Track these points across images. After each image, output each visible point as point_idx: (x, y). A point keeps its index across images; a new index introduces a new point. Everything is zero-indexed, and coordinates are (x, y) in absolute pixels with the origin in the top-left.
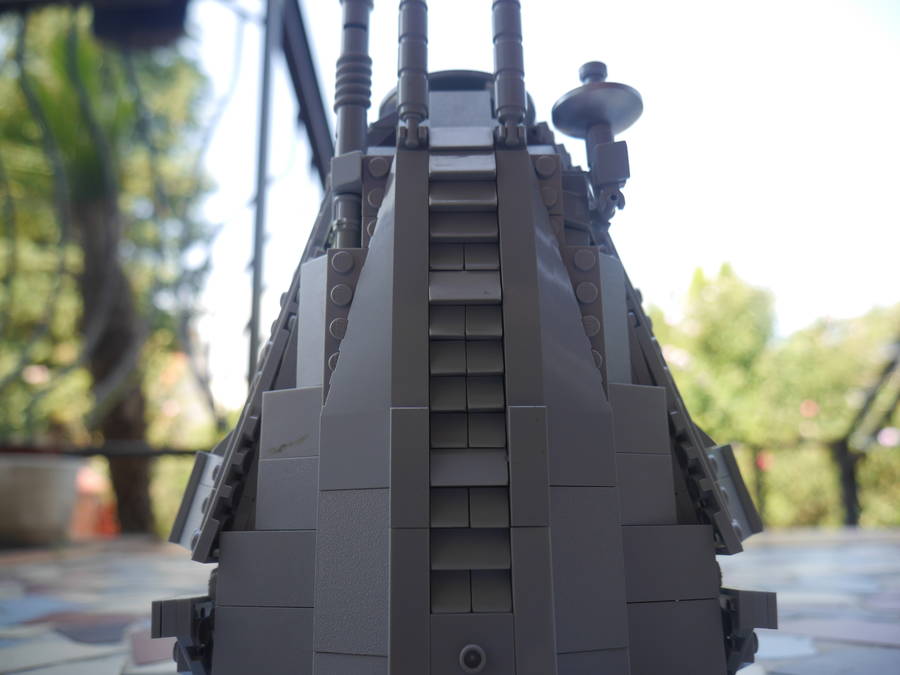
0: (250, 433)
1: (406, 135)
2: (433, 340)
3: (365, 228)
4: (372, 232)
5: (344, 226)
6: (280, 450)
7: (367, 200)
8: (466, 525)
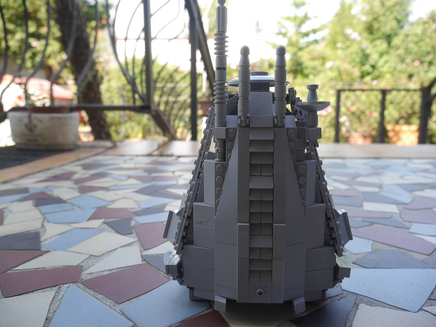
0: (190, 215)
1: (242, 122)
2: (251, 201)
3: (227, 156)
4: (230, 158)
5: (219, 151)
6: (200, 223)
7: (228, 145)
8: (259, 258)
